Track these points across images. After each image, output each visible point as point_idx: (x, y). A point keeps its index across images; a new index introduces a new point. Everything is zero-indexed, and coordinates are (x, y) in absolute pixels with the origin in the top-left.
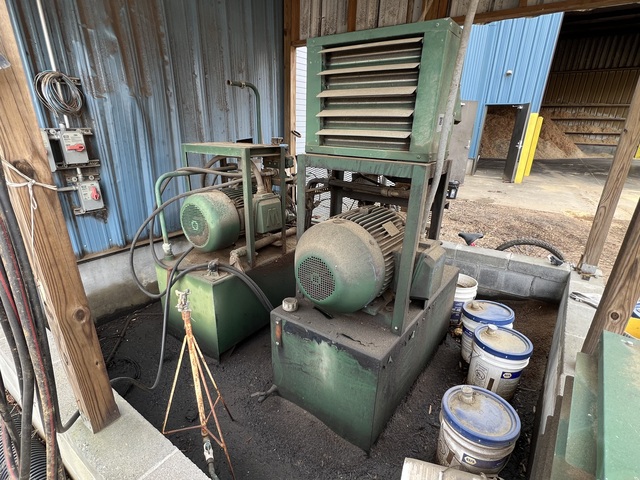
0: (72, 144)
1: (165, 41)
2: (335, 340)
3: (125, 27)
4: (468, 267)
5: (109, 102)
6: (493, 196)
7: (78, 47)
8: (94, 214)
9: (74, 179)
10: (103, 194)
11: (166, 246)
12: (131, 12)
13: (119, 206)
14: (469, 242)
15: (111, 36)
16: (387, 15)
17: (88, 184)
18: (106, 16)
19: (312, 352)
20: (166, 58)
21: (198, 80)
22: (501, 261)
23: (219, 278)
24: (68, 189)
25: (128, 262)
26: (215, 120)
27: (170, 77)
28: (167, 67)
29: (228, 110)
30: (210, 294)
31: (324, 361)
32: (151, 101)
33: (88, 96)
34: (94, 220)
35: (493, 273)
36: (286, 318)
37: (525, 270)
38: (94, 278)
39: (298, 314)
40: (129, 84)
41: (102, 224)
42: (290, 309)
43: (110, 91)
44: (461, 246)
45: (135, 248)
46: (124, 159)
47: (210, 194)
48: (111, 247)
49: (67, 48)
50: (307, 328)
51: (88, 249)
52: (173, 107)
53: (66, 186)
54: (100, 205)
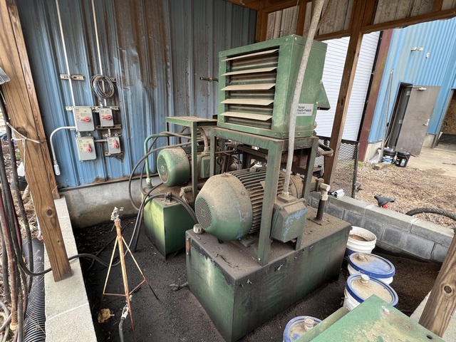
0: (105, 115)
1: (169, 54)
2: (214, 259)
3: (144, 47)
4: (375, 225)
5: (130, 91)
6: (445, 168)
7: (116, 61)
8: (116, 156)
9: (106, 135)
10: (121, 145)
11: (148, 180)
12: (149, 38)
13: (131, 152)
14: (381, 204)
15: (135, 53)
16: (325, 26)
17: (113, 139)
18: (133, 42)
19: (204, 264)
20: (169, 64)
21: (189, 76)
22: (404, 224)
23: (169, 204)
24: (102, 140)
25: (128, 186)
26: (199, 101)
27: (170, 76)
28: (169, 70)
29: (208, 96)
30: (162, 214)
31: (209, 272)
32: (156, 90)
33: (119, 88)
34: (116, 160)
35: (396, 233)
36: (193, 238)
37: (426, 235)
38: (113, 194)
39: (201, 236)
40: (142, 81)
41: (120, 162)
42: (197, 232)
43: (131, 84)
44: (372, 207)
45: (132, 180)
46: (136, 125)
47: (173, 150)
48: (124, 176)
49: (111, 61)
50: (202, 247)
51: (111, 176)
52: (170, 94)
53: (102, 138)
54: (119, 151)
